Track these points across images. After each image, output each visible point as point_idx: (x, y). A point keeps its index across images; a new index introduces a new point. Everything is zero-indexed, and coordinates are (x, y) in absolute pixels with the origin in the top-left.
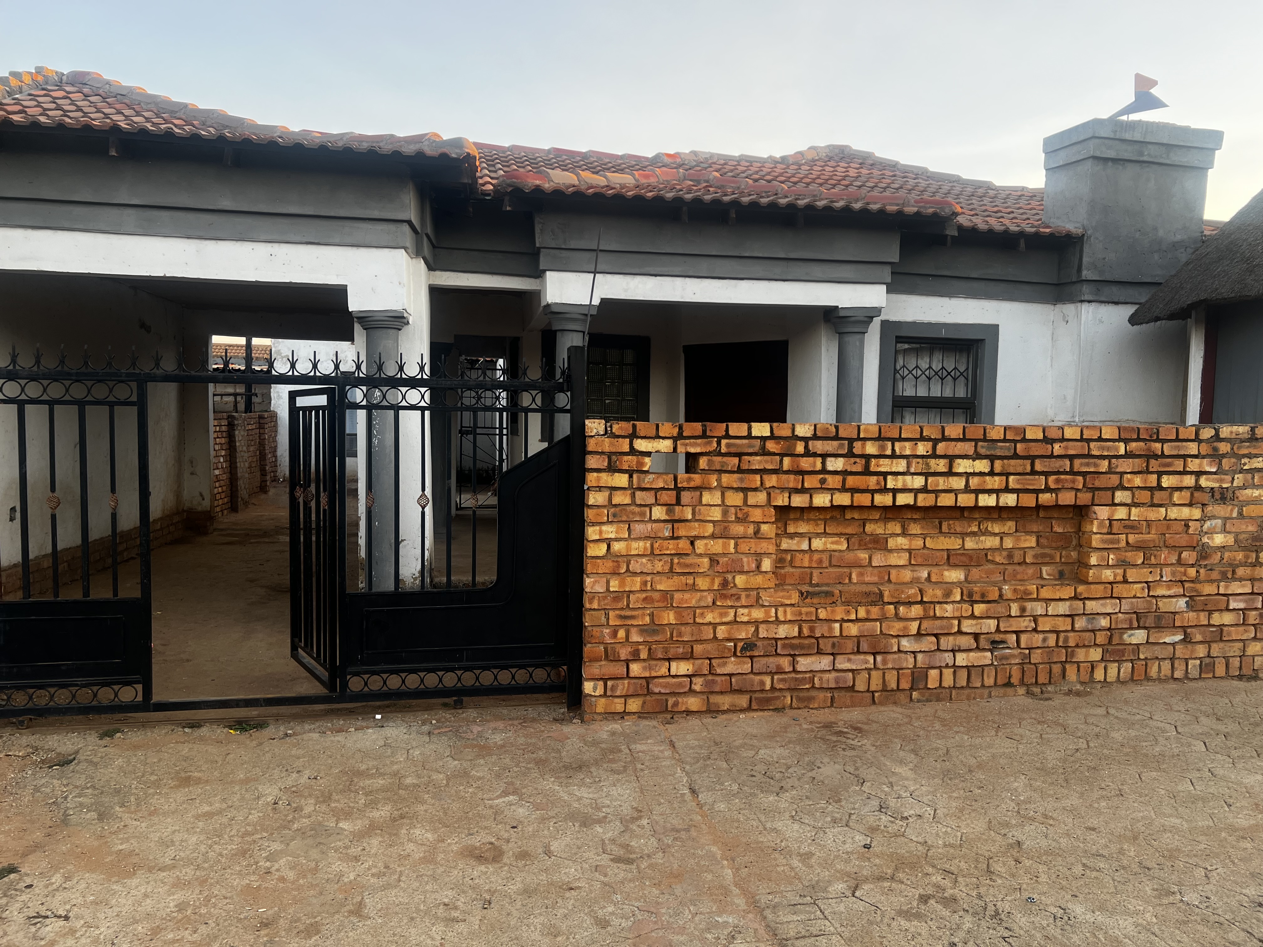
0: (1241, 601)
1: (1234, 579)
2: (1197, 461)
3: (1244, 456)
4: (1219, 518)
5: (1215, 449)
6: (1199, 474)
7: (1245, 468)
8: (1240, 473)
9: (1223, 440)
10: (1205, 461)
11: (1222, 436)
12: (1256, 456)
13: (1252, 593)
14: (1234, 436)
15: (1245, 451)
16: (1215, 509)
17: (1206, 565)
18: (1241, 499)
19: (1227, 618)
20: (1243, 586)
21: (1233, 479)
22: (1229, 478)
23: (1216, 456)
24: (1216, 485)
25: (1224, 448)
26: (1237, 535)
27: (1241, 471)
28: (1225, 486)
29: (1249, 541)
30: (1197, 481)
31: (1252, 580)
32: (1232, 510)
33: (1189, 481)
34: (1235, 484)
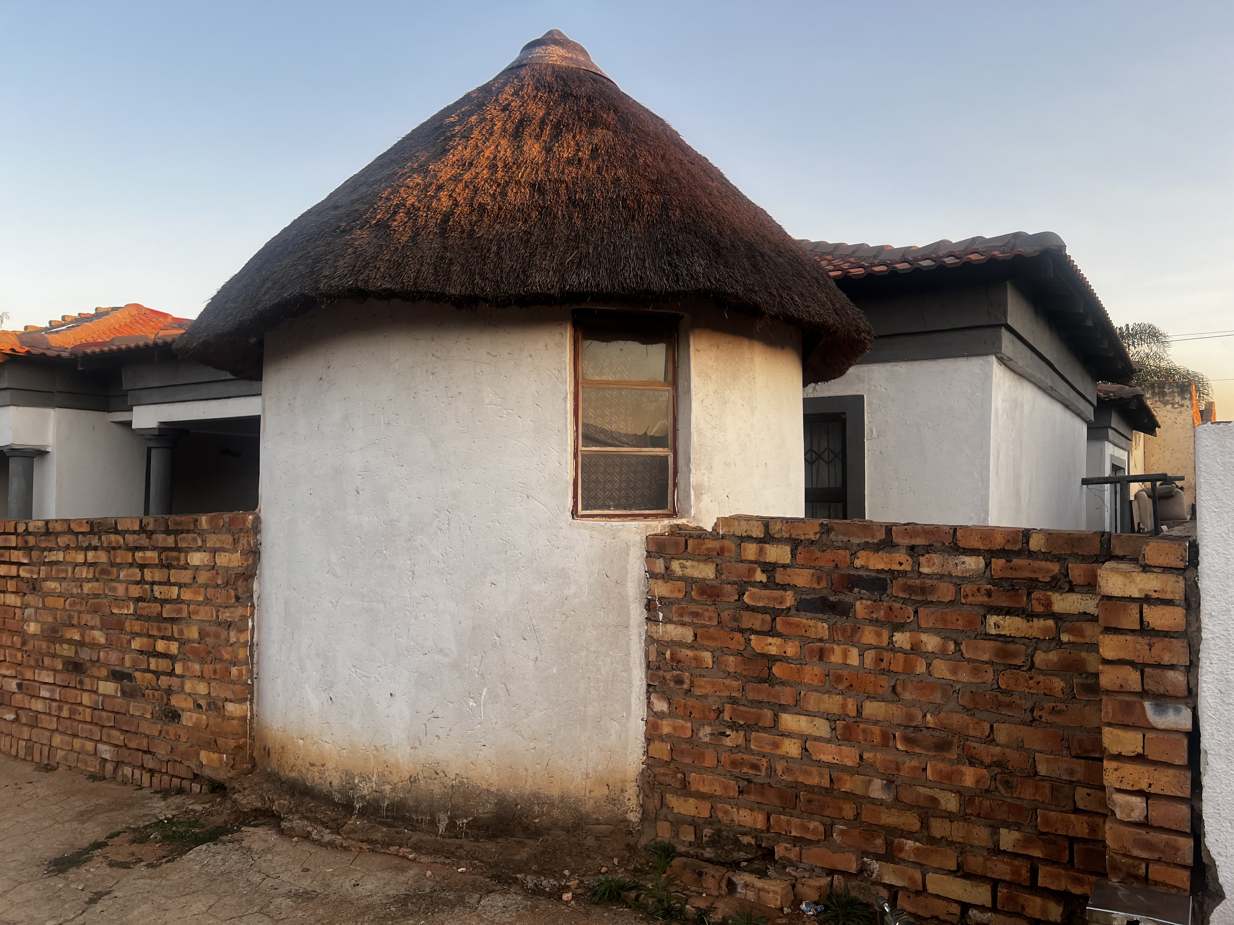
0: (47, 690)
1: (43, 668)
2: (16, 552)
3: (45, 549)
4: (32, 607)
5: (26, 542)
6: (20, 564)
7: (46, 560)
8: (44, 565)
9: (30, 534)
10: (21, 553)
11: (30, 530)
12: (51, 550)
13: (54, 684)
14: (36, 530)
15: (43, 545)
16: (30, 599)
17: (26, 651)
18: (45, 590)
19: (38, 706)
20: (48, 676)
21: (39, 570)
22: (36, 569)
23: (28, 549)
24: (29, 576)
25: (31, 541)
26: (43, 623)
27: (44, 564)
28: (35, 576)
29: (49, 632)
30: (18, 570)
31: (55, 671)
32: (39, 600)
33: (13, 570)
34: (41, 576)
